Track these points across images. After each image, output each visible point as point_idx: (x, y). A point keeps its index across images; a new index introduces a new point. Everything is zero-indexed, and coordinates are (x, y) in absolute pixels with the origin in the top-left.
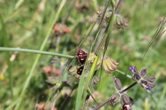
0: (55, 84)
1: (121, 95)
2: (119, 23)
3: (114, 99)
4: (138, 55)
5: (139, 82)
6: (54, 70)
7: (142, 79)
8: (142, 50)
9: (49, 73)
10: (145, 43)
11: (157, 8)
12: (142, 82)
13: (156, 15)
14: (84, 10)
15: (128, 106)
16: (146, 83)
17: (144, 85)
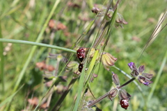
0: (51, 79)
1: (118, 90)
2: (118, 21)
3: (112, 94)
4: (125, 55)
5: (137, 77)
6: (47, 66)
7: (140, 75)
8: (130, 50)
9: (42, 68)
10: (134, 43)
11: (145, 9)
12: (141, 78)
13: (144, 16)
14: (76, 8)
15: (125, 101)
16: (144, 79)
17: (142, 81)
